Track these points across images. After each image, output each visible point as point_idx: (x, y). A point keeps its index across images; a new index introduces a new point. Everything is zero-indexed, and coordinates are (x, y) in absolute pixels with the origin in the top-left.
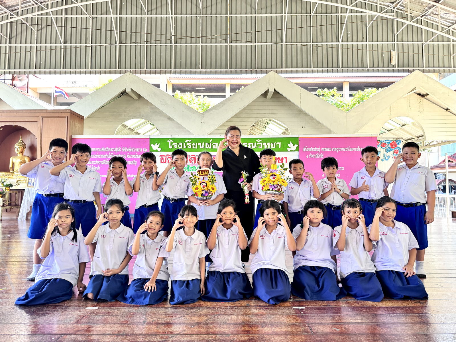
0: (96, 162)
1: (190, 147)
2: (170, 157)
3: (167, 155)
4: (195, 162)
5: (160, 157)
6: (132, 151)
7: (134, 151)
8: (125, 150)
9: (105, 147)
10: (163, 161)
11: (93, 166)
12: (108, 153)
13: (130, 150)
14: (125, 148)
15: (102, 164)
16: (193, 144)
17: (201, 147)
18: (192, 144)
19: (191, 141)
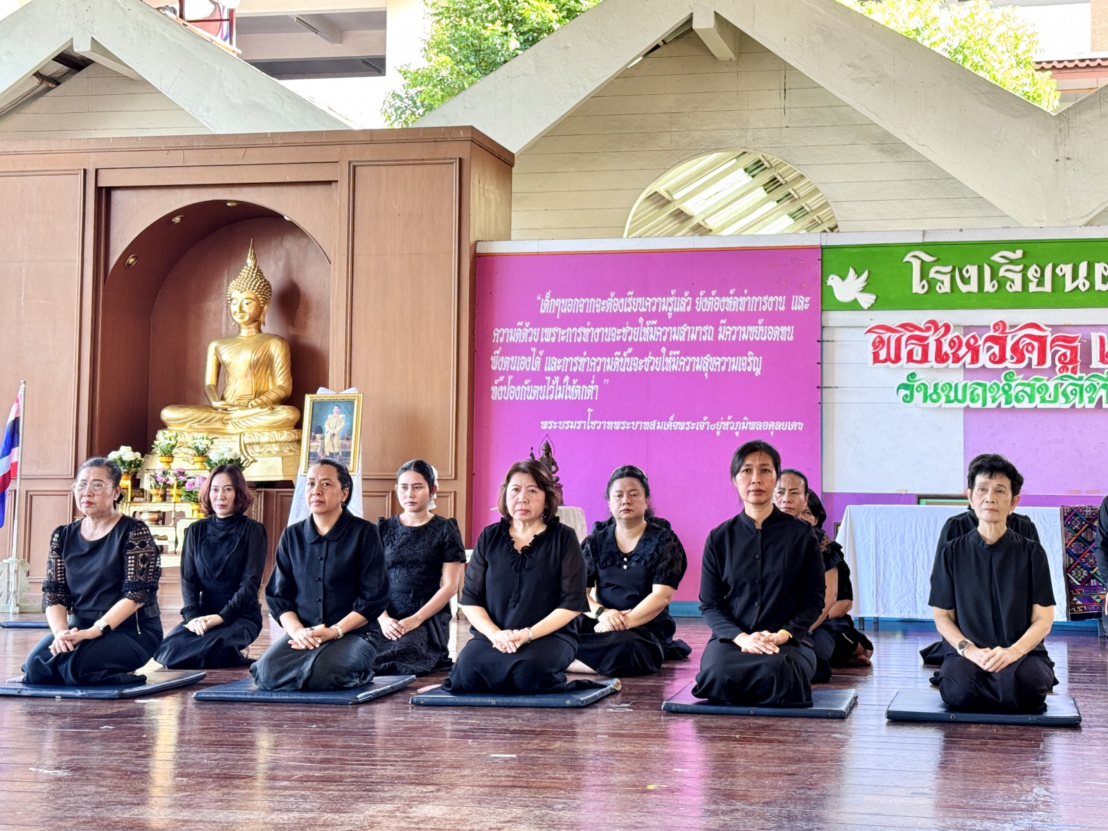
0: (581, 362)
1: (1018, 287)
2: (917, 333)
3: (903, 326)
4: (1042, 360)
5: (875, 336)
6: (742, 309)
7: (750, 309)
8: (709, 303)
9: (621, 294)
10: (883, 355)
11: (567, 378)
12: (632, 319)
13: (733, 303)
14: (708, 295)
15: (609, 368)
16: (1031, 273)
17: (1069, 286)
18: (1026, 268)
19: (1019, 253)
